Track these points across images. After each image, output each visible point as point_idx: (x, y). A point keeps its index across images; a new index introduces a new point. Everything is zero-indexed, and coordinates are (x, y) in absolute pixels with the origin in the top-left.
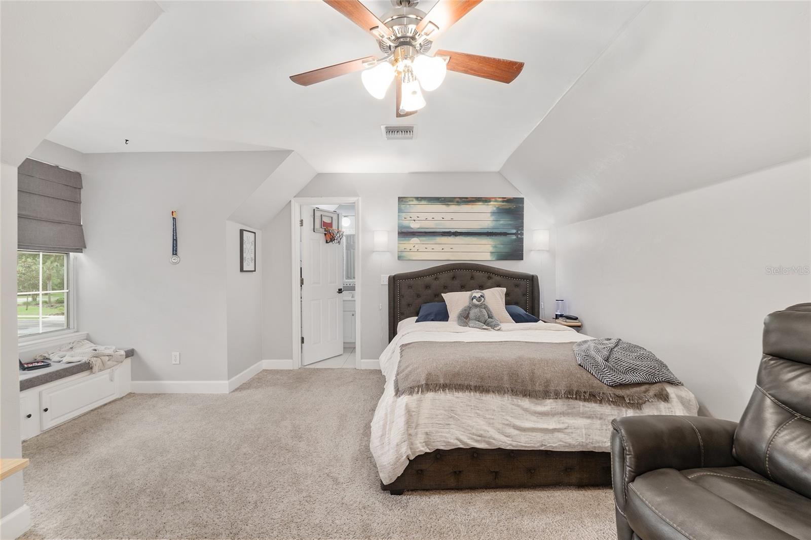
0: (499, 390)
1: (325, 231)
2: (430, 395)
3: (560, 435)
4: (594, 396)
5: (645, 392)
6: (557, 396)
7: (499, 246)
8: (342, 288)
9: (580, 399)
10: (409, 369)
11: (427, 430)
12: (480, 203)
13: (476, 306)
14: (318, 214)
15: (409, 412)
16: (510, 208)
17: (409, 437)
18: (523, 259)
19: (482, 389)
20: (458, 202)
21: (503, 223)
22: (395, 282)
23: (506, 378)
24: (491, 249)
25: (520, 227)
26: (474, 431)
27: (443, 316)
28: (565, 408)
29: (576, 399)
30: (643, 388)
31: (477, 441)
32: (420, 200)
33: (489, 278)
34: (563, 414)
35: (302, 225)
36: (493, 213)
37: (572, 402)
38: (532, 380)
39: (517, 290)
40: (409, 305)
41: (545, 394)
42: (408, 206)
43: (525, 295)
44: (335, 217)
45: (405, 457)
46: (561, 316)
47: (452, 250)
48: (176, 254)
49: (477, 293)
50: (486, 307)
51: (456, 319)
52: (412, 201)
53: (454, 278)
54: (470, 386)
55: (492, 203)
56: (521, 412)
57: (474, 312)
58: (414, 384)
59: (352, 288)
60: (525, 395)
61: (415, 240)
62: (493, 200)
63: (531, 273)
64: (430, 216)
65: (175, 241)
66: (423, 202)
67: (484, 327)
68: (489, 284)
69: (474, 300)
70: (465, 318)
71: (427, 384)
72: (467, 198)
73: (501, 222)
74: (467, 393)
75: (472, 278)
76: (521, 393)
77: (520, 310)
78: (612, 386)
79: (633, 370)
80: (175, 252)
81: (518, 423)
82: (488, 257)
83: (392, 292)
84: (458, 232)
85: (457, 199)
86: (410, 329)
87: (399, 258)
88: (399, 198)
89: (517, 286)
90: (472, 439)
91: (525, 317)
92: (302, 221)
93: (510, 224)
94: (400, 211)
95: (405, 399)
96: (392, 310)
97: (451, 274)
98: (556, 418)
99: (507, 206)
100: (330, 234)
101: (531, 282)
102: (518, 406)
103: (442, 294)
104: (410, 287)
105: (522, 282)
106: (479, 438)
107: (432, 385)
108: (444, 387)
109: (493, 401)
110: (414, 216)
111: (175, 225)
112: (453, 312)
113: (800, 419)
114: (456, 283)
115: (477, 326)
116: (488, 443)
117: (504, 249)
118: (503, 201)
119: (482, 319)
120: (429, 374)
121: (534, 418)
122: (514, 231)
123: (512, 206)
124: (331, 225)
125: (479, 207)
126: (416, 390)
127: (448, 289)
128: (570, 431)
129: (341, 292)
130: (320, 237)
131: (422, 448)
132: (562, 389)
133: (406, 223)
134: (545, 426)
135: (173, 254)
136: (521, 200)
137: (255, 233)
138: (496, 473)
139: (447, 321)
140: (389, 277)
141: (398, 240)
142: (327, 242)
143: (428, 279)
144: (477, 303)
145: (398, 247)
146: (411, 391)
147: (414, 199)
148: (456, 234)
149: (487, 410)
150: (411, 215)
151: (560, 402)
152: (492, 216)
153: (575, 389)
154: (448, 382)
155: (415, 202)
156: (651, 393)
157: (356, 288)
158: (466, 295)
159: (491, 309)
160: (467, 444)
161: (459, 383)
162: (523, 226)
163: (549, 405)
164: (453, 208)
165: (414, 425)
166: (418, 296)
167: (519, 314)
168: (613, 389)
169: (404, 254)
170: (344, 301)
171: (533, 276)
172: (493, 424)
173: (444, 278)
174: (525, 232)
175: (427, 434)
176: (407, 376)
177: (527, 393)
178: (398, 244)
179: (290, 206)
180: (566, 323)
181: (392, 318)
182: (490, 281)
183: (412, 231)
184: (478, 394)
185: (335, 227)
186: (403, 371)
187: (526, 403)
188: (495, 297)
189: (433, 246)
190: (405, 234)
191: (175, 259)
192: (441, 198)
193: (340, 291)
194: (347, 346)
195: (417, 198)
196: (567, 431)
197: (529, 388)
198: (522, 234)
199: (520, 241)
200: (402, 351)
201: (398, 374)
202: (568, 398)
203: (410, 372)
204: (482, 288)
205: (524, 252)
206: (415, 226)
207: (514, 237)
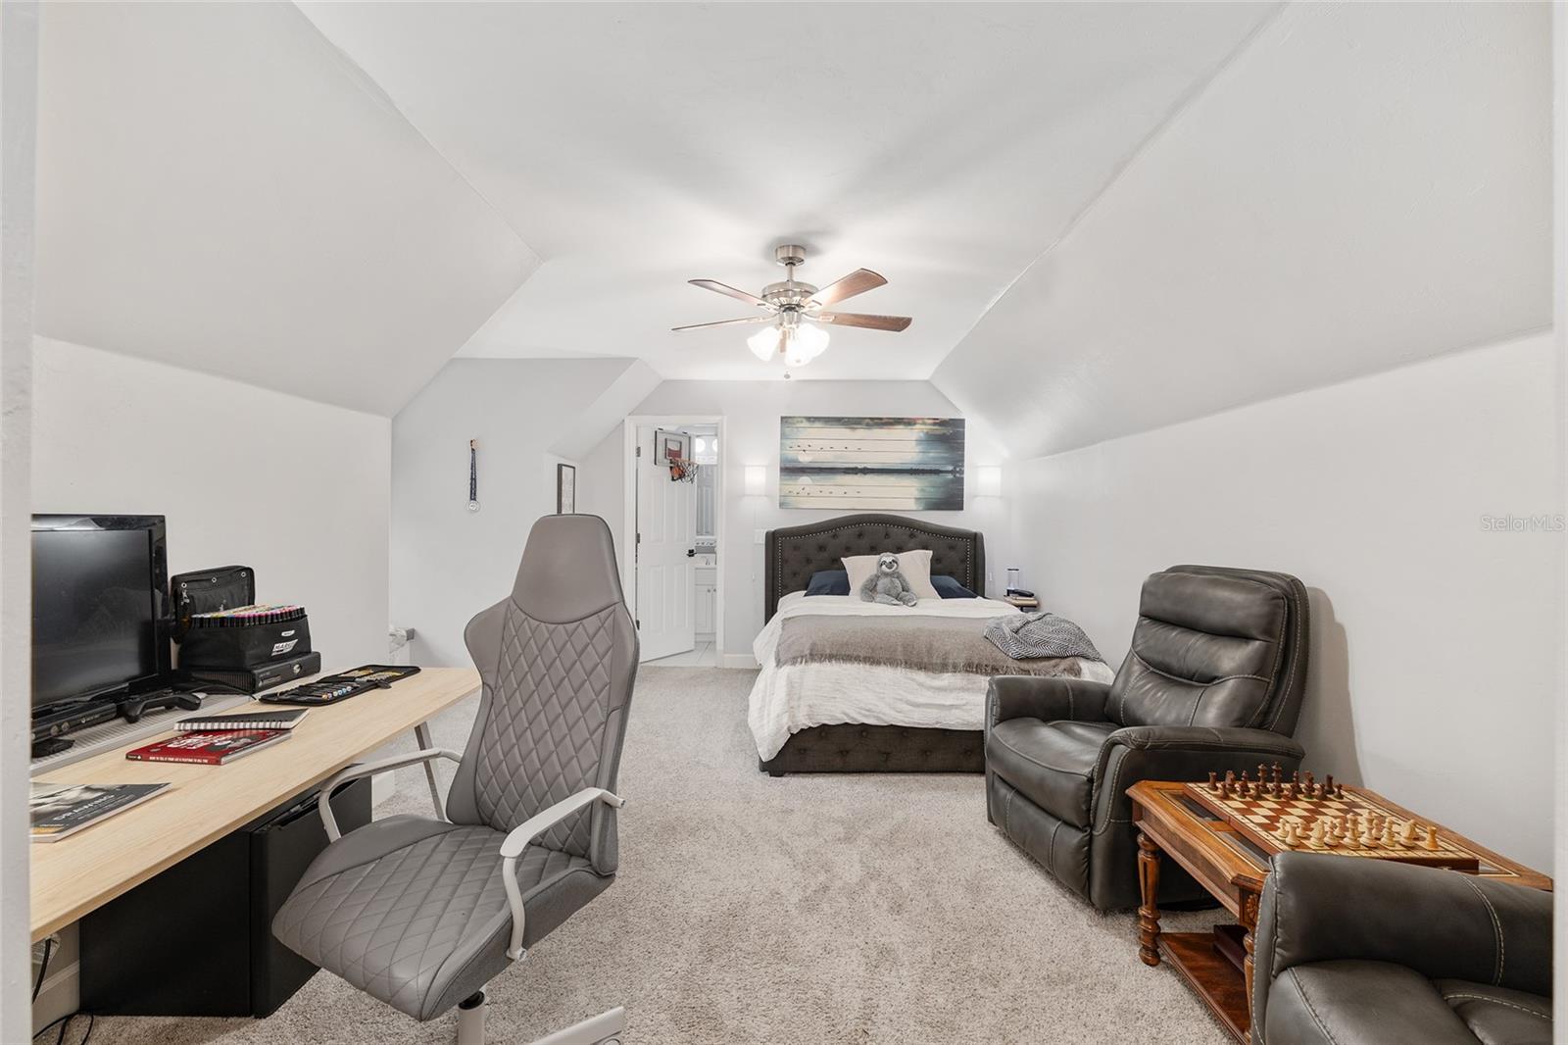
0: (891, 662)
1: (671, 463)
2: (815, 666)
3: (957, 712)
4: (997, 670)
5: (1054, 667)
6: (955, 669)
7: (928, 489)
8: (693, 548)
9: (982, 674)
10: (792, 639)
11: (811, 702)
12: (901, 427)
13: (886, 575)
14: (661, 438)
15: (790, 684)
16: (944, 434)
17: (791, 710)
18: (962, 509)
19: (872, 660)
20: (868, 425)
21: (934, 456)
22: (774, 539)
23: (900, 649)
24: (917, 494)
25: (958, 462)
26: (863, 705)
27: (842, 588)
28: (965, 682)
29: (977, 673)
30: (1053, 662)
31: (865, 716)
32: (813, 422)
33: (912, 536)
34: (963, 689)
35: (638, 454)
36: (919, 441)
37: (972, 676)
38: (929, 651)
39: (952, 553)
40: (795, 574)
41: (943, 667)
42: (795, 430)
43: (963, 561)
44: (685, 442)
45: (786, 728)
46: (1014, 592)
47: (858, 495)
48: (475, 499)
49: (888, 557)
50: (899, 576)
51: (859, 593)
52: (802, 422)
53: (860, 535)
54: (859, 656)
55: (917, 426)
56: (916, 686)
57: (883, 583)
58: (798, 654)
59: (711, 550)
60: (920, 669)
61: (805, 480)
62: (920, 422)
63: (974, 530)
64: (826, 444)
65: (473, 480)
66: (817, 424)
67: (894, 602)
68: (911, 545)
69: (884, 566)
70: (870, 590)
71: (811, 654)
72: (881, 419)
73: (931, 455)
74: (856, 664)
75: (887, 535)
76: (916, 665)
77: (953, 583)
78: (1017, 659)
79: (1044, 643)
80: (473, 496)
81: (911, 698)
82: (912, 505)
83: (770, 555)
84: (868, 469)
85: (867, 421)
86: (794, 604)
87: (782, 505)
88: (782, 418)
89: (952, 548)
90: (859, 713)
91: (959, 591)
92: (638, 449)
93: (943, 458)
94: (783, 436)
95: (787, 669)
96: (770, 581)
97: (855, 530)
98: (954, 695)
99: (940, 430)
100: (679, 467)
101: (972, 543)
102: (913, 680)
103: (842, 559)
104: (796, 548)
105: (961, 543)
106: (868, 713)
107: (816, 655)
108: (831, 657)
109: (884, 673)
110: (804, 444)
111: (473, 459)
112: (856, 582)
113: (1152, 672)
114: (864, 542)
115: (885, 600)
116: (878, 718)
117: (935, 494)
118: (935, 424)
119: (893, 592)
120: (814, 645)
121: (929, 693)
122: (950, 468)
123: (948, 431)
124: (678, 454)
125: (899, 432)
126: (799, 660)
127: (850, 551)
128: (969, 707)
129: (693, 555)
130: (664, 471)
131: (805, 722)
132: (961, 662)
133: (791, 454)
134: (942, 702)
135: (471, 499)
136: (960, 423)
137: (574, 468)
138: (888, 754)
139: (848, 595)
140: (767, 533)
141: (781, 480)
142: (673, 480)
143: (823, 537)
144: (888, 570)
145: (781, 490)
146: (794, 661)
147: (804, 420)
148: (865, 471)
149: (878, 684)
150: (800, 442)
151: (958, 675)
152: (917, 445)
153: (976, 662)
154: (834, 652)
155: (806, 424)
156: (1062, 667)
157: (718, 550)
158: (873, 559)
159: (907, 579)
160: (855, 720)
161: (847, 653)
162: (963, 461)
163: (947, 679)
164: (861, 433)
165: (796, 697)
166: (808, 561)
167: (950, 588)
168: (1018, 663)
169: (788, 500)
170: (697, 569)
171: (976, 534)
172: (883, 698)
173: (846, 534)
174: (966, 469)
175: (810, 706)
176: (789, 646)
177: (922, 667)
178: (781, 484)
179: (623, 429)
180: (1014, 601)
181: (771, 593)
182: (913, 540)
183: (800, 466)
184: (868, 666)
185: (684, 456)
186: (785, 641)
187: (921, 676)
188: (916, 564)
189: (832, 489)
190: (791, 470)
191: (473, 505)
192: (843, 418)
193: (691, 553)
194: (699, 639)
195: (809, 419)
196: (965, 707)
197: (926, 660)
198: (962, 472)
199: (959, 482)
200: (784, 625)
201: (779, 645)
202: (967, 671)
203: (793, 642)
204: (899, 549)
205: (965, 499)
206: (805, 459)
207: (950, 476)
